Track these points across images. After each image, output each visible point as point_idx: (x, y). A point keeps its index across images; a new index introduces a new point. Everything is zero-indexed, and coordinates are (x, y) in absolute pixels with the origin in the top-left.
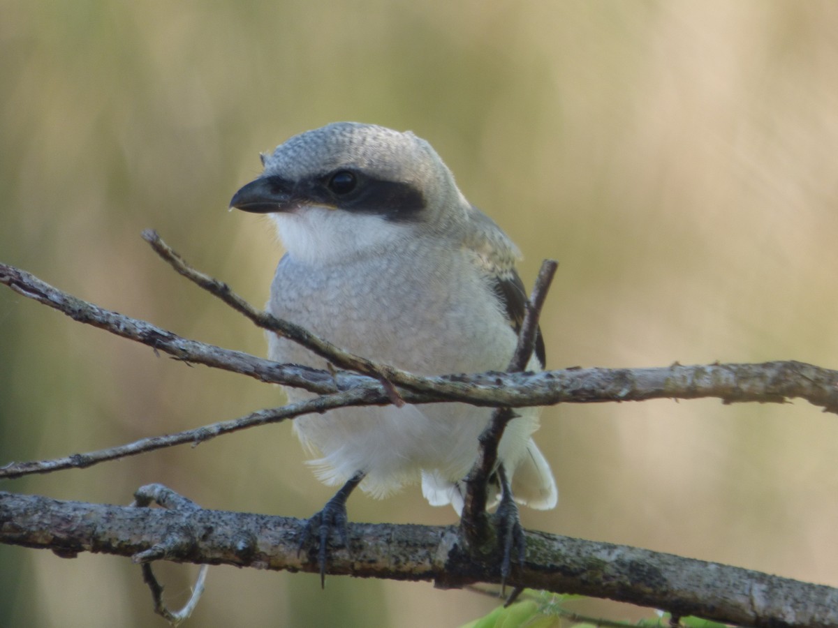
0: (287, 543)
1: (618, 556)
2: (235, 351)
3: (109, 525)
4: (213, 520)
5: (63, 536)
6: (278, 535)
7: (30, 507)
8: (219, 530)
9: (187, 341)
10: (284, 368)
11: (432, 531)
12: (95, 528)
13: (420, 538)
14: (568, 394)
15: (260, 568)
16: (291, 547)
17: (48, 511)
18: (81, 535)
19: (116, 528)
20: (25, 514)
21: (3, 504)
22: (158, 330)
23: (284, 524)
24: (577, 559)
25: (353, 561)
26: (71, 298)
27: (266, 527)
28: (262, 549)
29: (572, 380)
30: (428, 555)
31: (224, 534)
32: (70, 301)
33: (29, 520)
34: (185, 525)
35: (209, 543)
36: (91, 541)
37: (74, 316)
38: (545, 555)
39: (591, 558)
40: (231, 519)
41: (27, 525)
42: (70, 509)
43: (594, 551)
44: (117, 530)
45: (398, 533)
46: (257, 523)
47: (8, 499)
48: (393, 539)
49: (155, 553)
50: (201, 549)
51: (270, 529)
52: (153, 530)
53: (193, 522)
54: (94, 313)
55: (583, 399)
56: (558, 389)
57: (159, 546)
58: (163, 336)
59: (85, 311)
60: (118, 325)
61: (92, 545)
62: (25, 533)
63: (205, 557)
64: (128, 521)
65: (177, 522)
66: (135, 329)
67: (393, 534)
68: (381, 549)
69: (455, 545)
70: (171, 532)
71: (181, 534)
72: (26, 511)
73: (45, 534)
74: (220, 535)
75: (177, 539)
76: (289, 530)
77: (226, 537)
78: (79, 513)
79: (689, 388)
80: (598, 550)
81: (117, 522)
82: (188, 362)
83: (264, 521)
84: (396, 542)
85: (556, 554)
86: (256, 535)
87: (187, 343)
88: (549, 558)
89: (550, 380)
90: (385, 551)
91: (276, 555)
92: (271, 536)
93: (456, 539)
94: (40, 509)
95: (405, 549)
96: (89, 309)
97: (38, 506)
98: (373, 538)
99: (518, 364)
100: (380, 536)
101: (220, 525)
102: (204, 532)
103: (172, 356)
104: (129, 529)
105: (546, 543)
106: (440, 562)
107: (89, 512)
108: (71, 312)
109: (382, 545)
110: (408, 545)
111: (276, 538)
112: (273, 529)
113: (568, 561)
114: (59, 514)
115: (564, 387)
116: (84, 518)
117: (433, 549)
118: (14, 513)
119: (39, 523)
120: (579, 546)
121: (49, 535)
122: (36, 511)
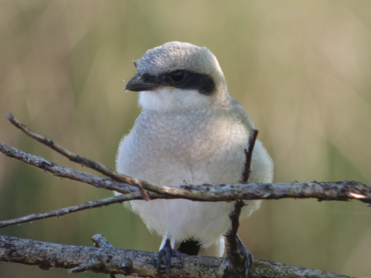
0: (147, 264)
1: (306, 273)
2: (83, 172)
3: (62, 254)
4: (112, 253)
5: (41, 259)
6: (143, 260)
7: (25, 245)
8: (115, 258)
9: (60, 167)
10: (106, 181)
11: (217, 260)
12: (56, 255)
13: (210, 263)
14: (241, 196)
15: (135, 276)
16: (149, 266)
17: (34, 247)
18: (49, 259)
19: (66, 256)
20: (23, 248)
21: (13, 243)
22: (46, 162)
23: (146, 255)
24: (286, 274)
25: (179, 273)
26: (5, 145)
27: (138, 257)
28: (135, 267)
29: (243, 189)
30: (214, 271)
31: (117, 260)
32: (5, 147)
33: (25, 251)
34: (99, 255)
35: (110, 264)
36: (54, 261)
37: (6, 154)
38: (270, 272)
39: (292, 274)
40: (121, 252)
41: (24, 253)
42: (45, 246)
43: (295, 270)
44: (67, 257)
45: (201, 260)
46: (133, 254)
47: (16, 241)
48: (198, 263)
49: (80, 268)
50: (106, 267)
51: (139, 257)
52: (83, 257)
53: (103, 253)
54: (15, 153)
55: (249, 198)
56: (236, 193)
57: (83, 265)
58: (49, 164)
59: (11, 152)
60: (27, 158)
61: (55, 264)
62: (23, 258)
63: (109, 271)
64: (72, 252)
65: (95, 253)
66: (35, 161)
67: (198, 261)
68: (192, 268)
69: (227, 267)
70: (91, 258)
71: (96, 259)
72: (23, 247)
73: (33, 258)
74: (115, 260)
75: (94, 262)
76: (148, 258)
77: (119, 261)
78: (49, 248)
79: (300, 194)
80: (296, 270)
81: (66, 253)
82: (61, 177)
83: (137, 254)
84: (199, 265)
85: (276, 272)
86: (133, 260)
87: (60, 168)
88: (272, 274)
89: (232, 189)
90: (194, 269)
91: (143, 270)
92: (140, 261)
93: (227, 264)
94: (30, 246)
95: (203, 268)
96: (13, 151)
97: (29, 244)
98: (188, 262)
99: (243, 179)
100: (192, 262)
101: (116, 255)
102: (108, 258)
103: (53, 174)
104: (72, 256)
105: (271, 266)
106: (220, 275)
107: (53, 248)
108: (4, 152)
109: (192, 266)
110: (205, 266)
111: (142, 262)
112: (141, 257)
113: (281, 275)
114: (39, 249)
115: (239, 192)
116: (51, 250)
117: (217, 268)
118: (18, 248)
119: (30, 253)
120: (288, 268)
121: (34, 259)
122: (28, 247)
